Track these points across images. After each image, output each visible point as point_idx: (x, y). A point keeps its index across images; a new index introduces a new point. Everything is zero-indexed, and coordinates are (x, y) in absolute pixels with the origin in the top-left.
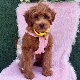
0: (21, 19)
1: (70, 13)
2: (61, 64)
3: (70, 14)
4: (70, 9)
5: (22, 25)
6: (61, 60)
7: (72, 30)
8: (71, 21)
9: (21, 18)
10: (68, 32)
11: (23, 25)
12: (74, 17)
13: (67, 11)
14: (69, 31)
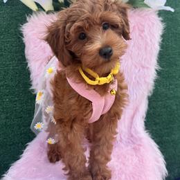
0: (36, 49)
1: (143, 31)
2: (132, 136)
3: (142, 35)
4: (143, 24)
5: (40, 62)
6: (131, 128)
7: (148, 66)
8: (146, 48)
9: (36, 47)
10: (141, 70)
11: (42, 63)
12: (151, 40)
13: (137, 28)
14: (143, 67)
